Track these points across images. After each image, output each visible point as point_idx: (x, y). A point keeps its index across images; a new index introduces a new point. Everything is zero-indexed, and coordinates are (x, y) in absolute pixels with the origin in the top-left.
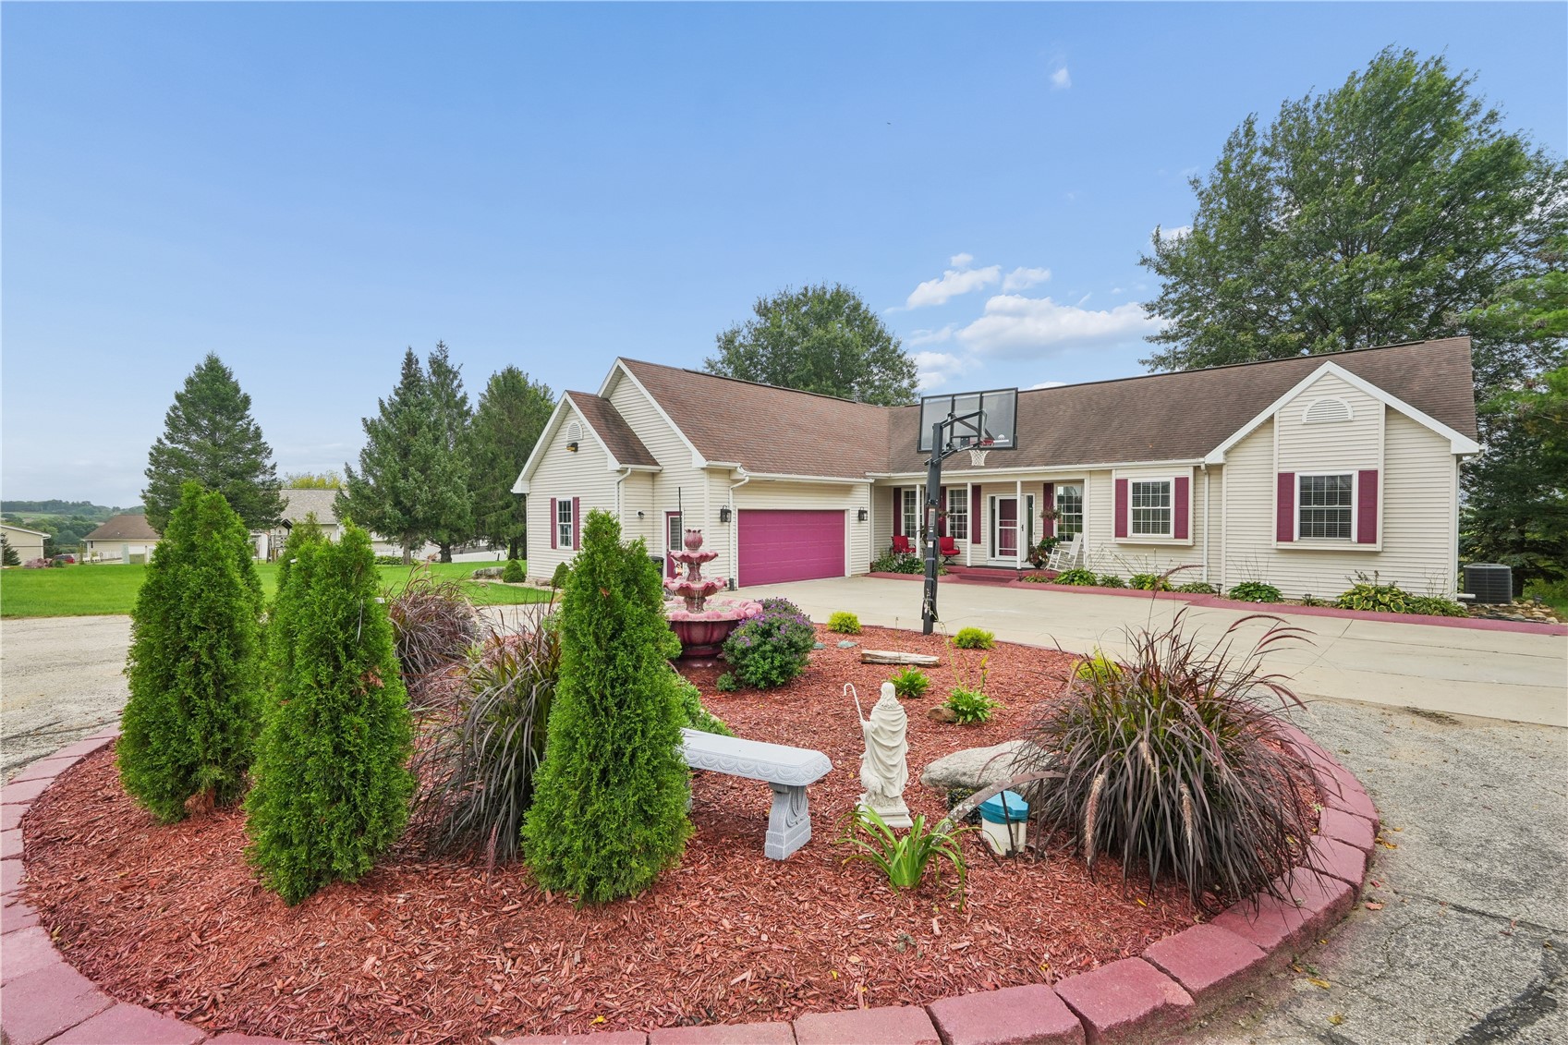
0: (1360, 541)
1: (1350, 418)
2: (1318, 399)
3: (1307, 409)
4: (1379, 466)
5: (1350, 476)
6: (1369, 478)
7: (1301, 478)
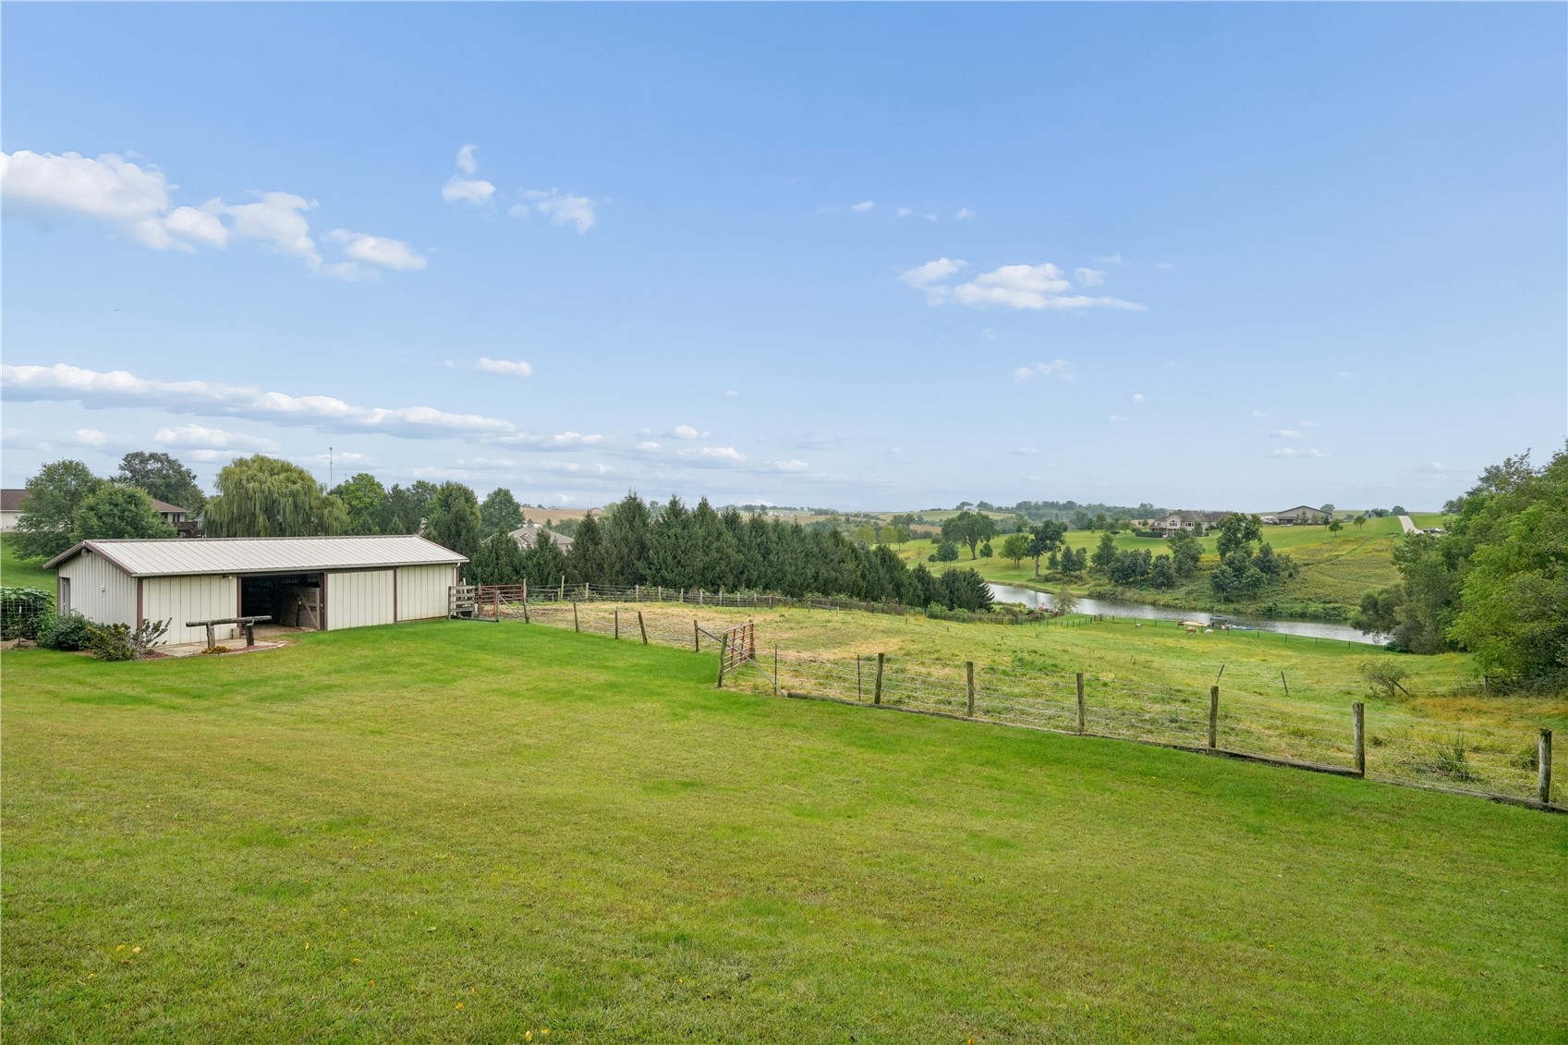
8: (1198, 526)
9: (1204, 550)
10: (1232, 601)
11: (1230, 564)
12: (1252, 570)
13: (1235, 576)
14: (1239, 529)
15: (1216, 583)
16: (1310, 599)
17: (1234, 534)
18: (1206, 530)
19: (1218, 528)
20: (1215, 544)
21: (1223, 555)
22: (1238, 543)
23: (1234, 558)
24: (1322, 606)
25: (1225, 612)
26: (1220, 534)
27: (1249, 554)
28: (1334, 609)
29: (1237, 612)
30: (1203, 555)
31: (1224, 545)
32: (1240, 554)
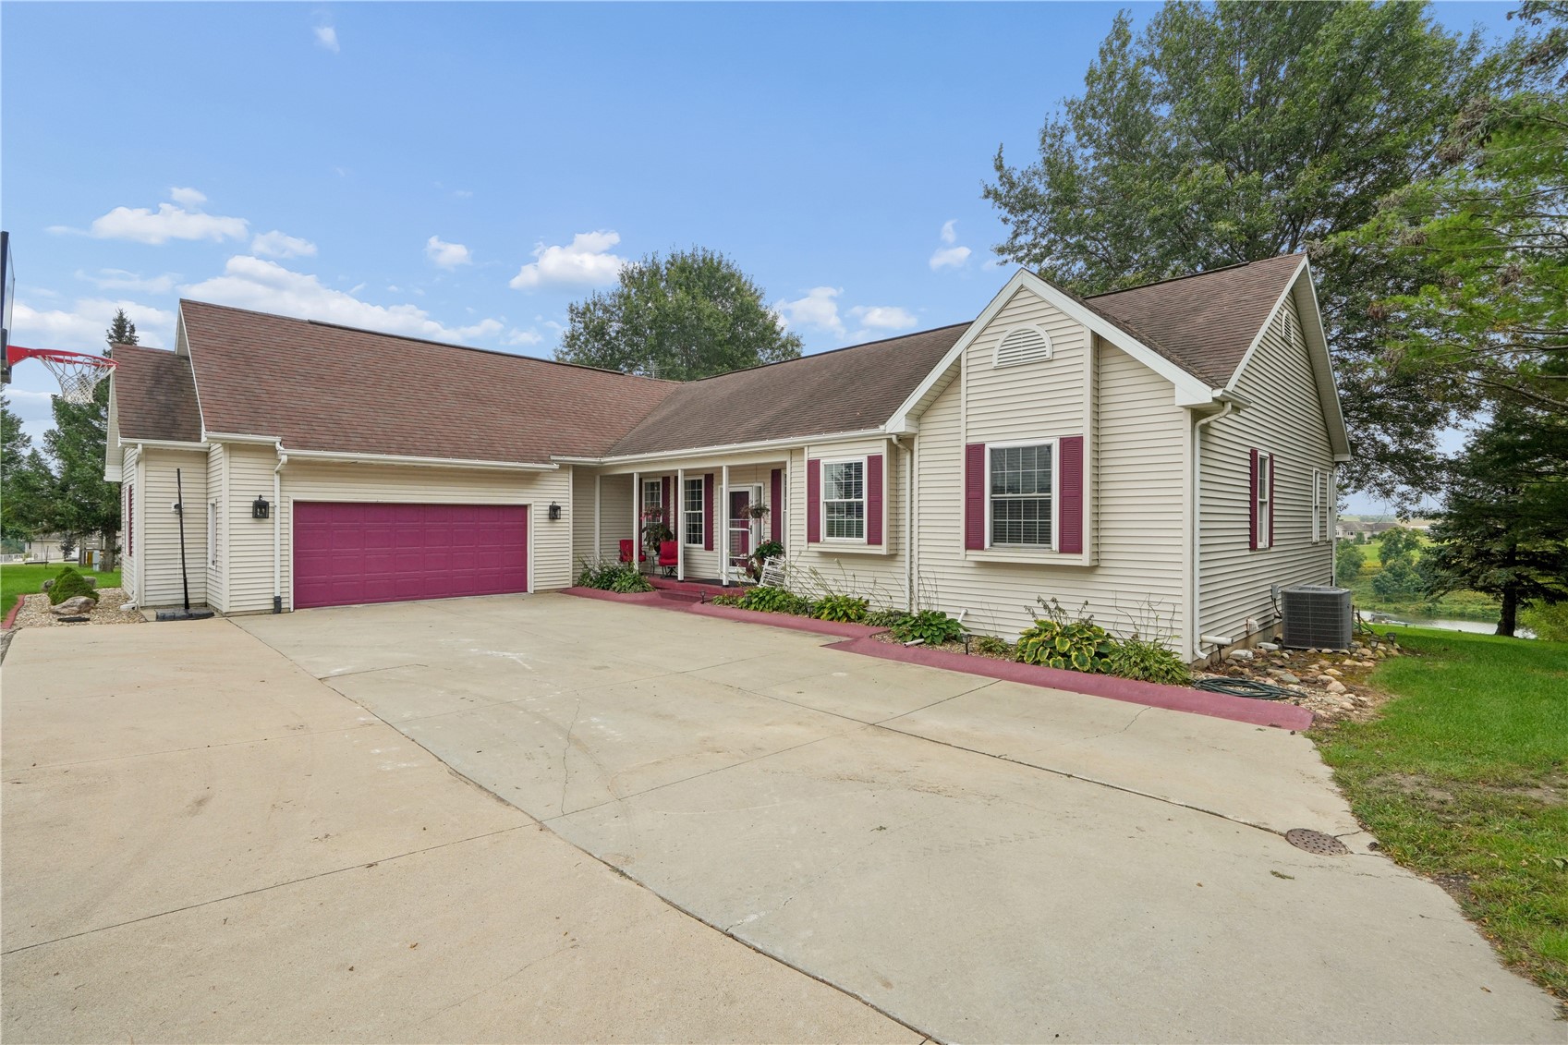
0: (1062, 550)
1: (1048, 355)
2: (1011, 329)
3: (998, 345)
4: (1085, 431)
5: (1049, 447)
6: (1071, 447)
7: (992, 450)
8: (1360, 536)
9: (1366, 558)
10: (1392, 602)
11: (1391, 570)
12: (1412, 576)
13: (1395, 580)
14: (1399, 540)
15: (1377, 586)
16: (1469, 602)
17: (1395, 544)
18: (1369, 538)
19: (1381, 538)
20: (1377, 553)
21: (1384, 562)
22: (1399, 552)
23: (1395, 566)
24: (1480, 607)
25: (1386, 611)
26: (1381, 544)
27: (1410, 562)
28: (1492, 610)
29: (1397, 611)
30: (1365, 562)
31: (1385, 553)
32: (1401, 561)
